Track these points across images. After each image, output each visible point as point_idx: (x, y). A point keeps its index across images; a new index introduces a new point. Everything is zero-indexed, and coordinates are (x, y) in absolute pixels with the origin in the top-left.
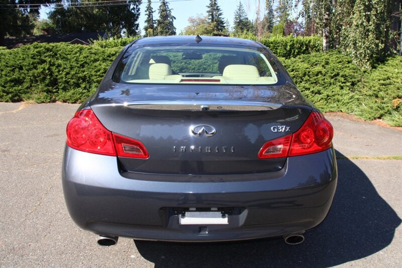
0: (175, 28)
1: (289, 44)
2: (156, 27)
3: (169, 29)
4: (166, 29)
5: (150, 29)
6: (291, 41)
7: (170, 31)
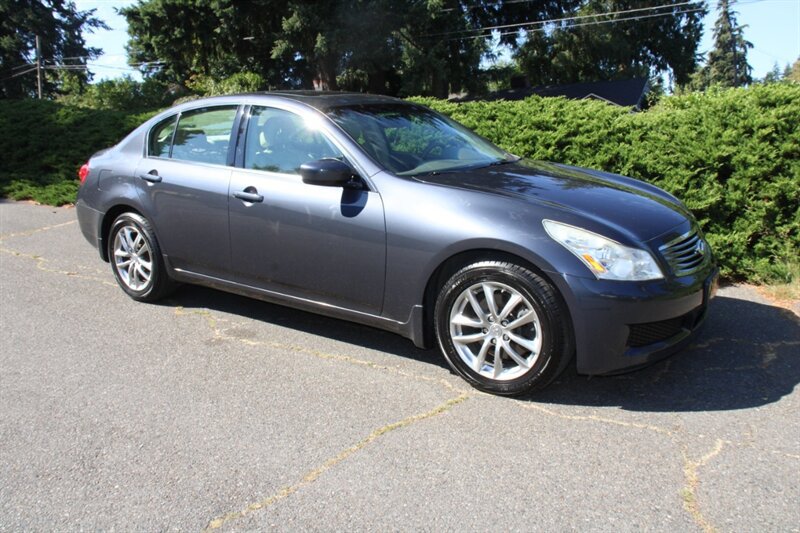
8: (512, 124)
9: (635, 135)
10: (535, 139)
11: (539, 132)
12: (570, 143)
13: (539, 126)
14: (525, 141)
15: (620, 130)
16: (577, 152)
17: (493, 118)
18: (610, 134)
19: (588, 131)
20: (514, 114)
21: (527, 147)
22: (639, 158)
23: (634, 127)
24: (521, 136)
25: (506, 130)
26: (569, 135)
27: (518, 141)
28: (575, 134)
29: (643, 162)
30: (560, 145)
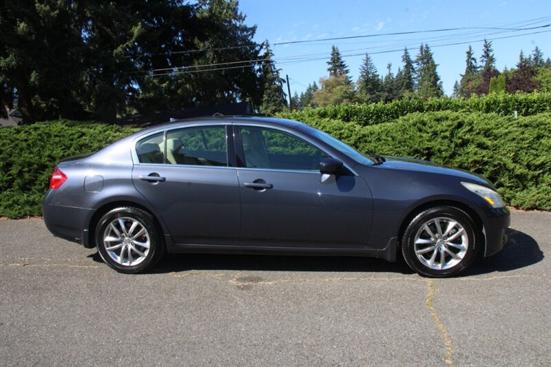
4: (273, 96)
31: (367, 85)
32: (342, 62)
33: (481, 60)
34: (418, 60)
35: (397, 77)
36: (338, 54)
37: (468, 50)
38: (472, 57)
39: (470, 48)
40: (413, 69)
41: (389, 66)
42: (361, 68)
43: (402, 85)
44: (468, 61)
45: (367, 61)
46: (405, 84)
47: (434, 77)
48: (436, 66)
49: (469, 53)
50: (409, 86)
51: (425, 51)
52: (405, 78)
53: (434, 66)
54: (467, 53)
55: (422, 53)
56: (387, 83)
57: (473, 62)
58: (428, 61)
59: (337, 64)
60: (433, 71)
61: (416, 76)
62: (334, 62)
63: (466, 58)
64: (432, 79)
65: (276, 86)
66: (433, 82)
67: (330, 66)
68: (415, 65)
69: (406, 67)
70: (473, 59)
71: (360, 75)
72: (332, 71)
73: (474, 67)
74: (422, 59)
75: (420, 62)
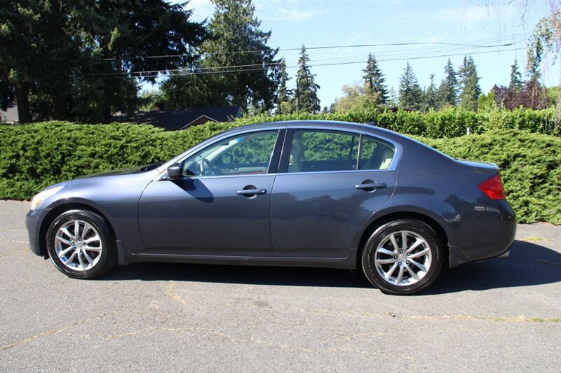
0: (319, 101)
1: (517, 121)
2: (293, 99)
3: (310, 102)
4: (306, 101)
5: (284, 102)
6: (520, 117)
7: (312, 105)
8: (101, 137)
9: (158, 142)
10: (110, 145)
11: (113, 141)
12: (127, 146)
13: (114, 138)
14: (106, 145)
15: (152, 140)
16: (130, 151)
17: (93, 134)
18: (147, 142)
19: (136, 141)
20: (103, 132)
21: (106, 148)
22: (157, 153)
23: (158, 138)
24: (104, 143)
25: (98, 140)
26: (127, 142)
27: (102, 145)
28: (130, 142)
29: (158, 155)
30: (122, 147)
31: (406, 95)
32: (378, 71)
33: (526, 74)
34: (461, 71)
35: (440, 88)
36: (375, 62)
37: (513, 64)
38: (517, 71)
39: (516, 62)
40: (455, 81)
41: (432, 77)
42: (401, 77)
43: (443, 96)
44: (512, 75)
45: (408, 70)
46: (446, 95)
47: (476, 91)
48: (478, 79)
49: (514, 67)
50: (451, 98)
51: (469, 63)
52: (447, 90)
53: (477, 79)
54: (513, 67)
55: (465, 65)
56: (429, 94)
57: (518, 76)
58: (471, 73)
59: (373, 71)
60: (475, 84)
61: (458, 88)
62: (370, 70)
63: (511, 72)
64: (473, 92)
65: (309, 91)
66: (474, 96)
67: (366, 74)
68: (457, 77)
69: (449, 78)
70: (518, 73)
71: (400, 84)
72: (368, 80)
73: (519, 82)
74: (465, 71)
75: (462, 74)
